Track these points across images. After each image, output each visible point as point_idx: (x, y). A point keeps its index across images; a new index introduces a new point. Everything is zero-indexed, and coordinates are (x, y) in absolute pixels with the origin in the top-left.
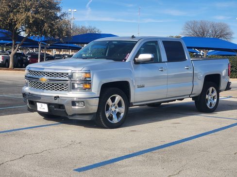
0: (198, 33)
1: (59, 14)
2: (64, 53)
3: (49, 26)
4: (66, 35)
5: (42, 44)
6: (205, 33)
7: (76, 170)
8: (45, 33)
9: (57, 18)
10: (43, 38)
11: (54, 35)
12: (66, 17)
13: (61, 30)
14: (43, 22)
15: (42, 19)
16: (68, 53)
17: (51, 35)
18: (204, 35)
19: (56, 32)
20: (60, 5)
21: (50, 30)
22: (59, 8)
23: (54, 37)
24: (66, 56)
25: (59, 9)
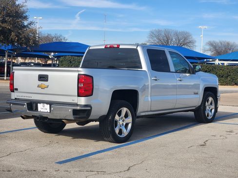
0: (162, 41)
1: (26, 23)
2: (30, 61)
3: (16, 35)
4: (33, 44)
5: (8, 52)
6: (169, 41)
7: (57, 163)
8: (12, 42)
9: (25, 27)
10: (10, 47)
11: (21, 44)
12: (33, 26)
13: (28, 39)
14: (10, 31)
15: (10, 28)
16: (33, 61)
17: (18, 44)
18: (168, 43)
19: (23, 40)
20: (27, 14)
21: (17, 38)
22: (26, 16)
23: (21, 45)
24: (33, 64)
25: (26, 18)
